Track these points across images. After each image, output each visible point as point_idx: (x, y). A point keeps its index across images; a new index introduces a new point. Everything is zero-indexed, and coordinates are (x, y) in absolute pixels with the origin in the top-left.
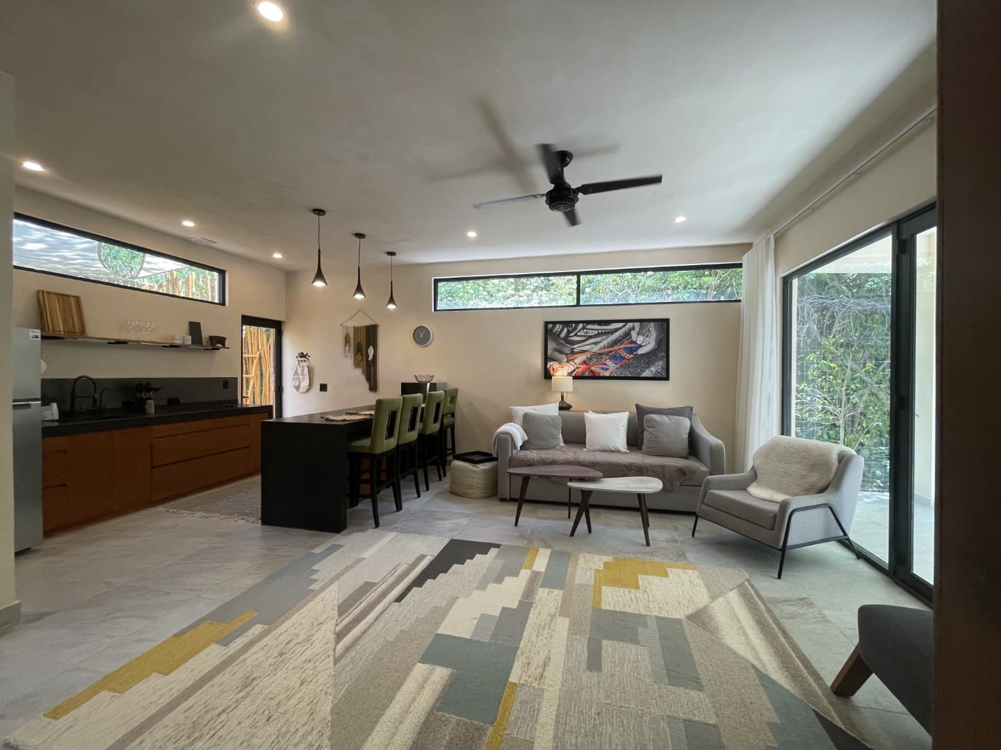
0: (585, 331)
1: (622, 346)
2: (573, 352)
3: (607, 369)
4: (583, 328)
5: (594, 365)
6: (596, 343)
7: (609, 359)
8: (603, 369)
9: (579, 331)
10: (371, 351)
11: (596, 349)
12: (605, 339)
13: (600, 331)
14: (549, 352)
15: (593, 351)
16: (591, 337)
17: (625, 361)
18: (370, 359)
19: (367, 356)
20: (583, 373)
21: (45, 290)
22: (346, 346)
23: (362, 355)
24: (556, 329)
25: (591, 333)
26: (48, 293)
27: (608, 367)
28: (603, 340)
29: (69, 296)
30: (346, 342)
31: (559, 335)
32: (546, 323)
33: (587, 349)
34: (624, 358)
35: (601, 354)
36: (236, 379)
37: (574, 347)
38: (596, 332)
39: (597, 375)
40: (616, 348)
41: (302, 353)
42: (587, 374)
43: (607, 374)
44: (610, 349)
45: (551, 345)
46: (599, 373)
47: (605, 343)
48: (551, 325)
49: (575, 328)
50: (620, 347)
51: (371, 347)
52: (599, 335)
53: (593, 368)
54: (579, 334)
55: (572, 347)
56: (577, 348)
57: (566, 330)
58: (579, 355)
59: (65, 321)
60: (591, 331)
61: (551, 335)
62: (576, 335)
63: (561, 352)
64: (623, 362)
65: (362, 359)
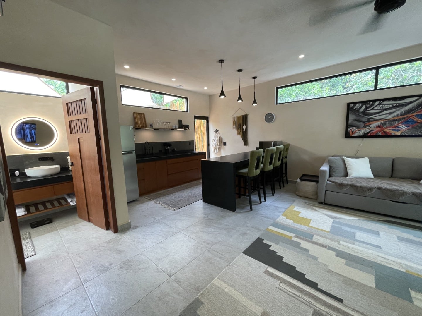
0: (381, 106)
1: (415, 114)
2: (369, 120)
3: (399, 130)
4: (379, 104)
5: (387, 128)
6: (390, 114)
7: (401, 123)
8: (395, 130)
9: (376, 106)
10: (245, 127)
11: (390, 117)
12: (399, 110)
13: (394, 105)
14: (350, 122)
15: (387, 118)
16: (386, 109)
17: (417, 124)
18: (244, 131)
19: (243, 130)
20: (377, 134)
21: (135, 112)
22: (234, 125)
23: (241, 129)
24: (356, 107)
25: (386, 107)
26: (136, 113)
27: (400, 129)
28: (397, 111)
29: (141, 113)
30: (234, 123)
31: (358, 111)
32: (349, 104)
33: (382, 118)
34: (416, 122)
35: (394, 120)
36: (193, 141)
37: (371, 117)
38: (391, 106)
39: (389, 134)
40: (408, 115)
41: (216, 130)
42: (380, 134)
43: (399, 133)
44: (403, 117)
45: (352, 117)
46: (391, 133)
47: (399, 112)
48: (352, 105)
49: (372, 105)
50: (413, 114)
51: (245, 125)
52: (393, 107)
53: (386, 130)
54: (376, 108)
55: (369, 117)
56: (372, 117)
57: (364, 107)
58: (374, 122)
59: (141, 123)
60: (386, 106)
61: (351, 111)
62: (373, 109)
63: (359, 121)
64: (415, 125)
65: (241, 131)
